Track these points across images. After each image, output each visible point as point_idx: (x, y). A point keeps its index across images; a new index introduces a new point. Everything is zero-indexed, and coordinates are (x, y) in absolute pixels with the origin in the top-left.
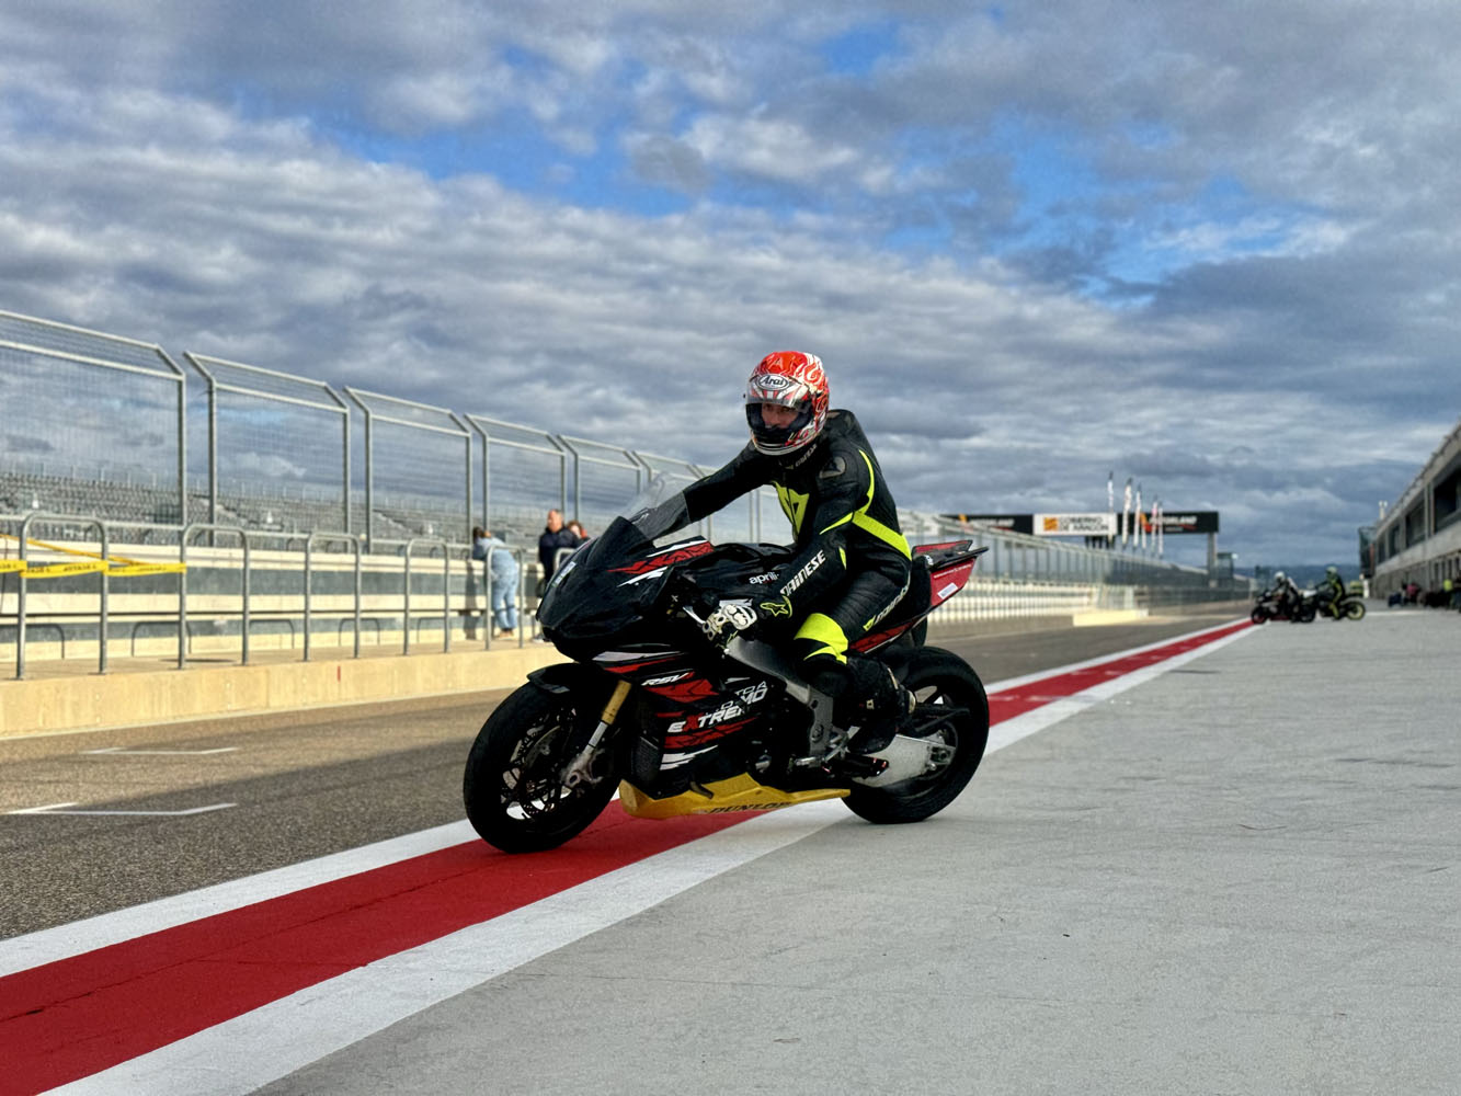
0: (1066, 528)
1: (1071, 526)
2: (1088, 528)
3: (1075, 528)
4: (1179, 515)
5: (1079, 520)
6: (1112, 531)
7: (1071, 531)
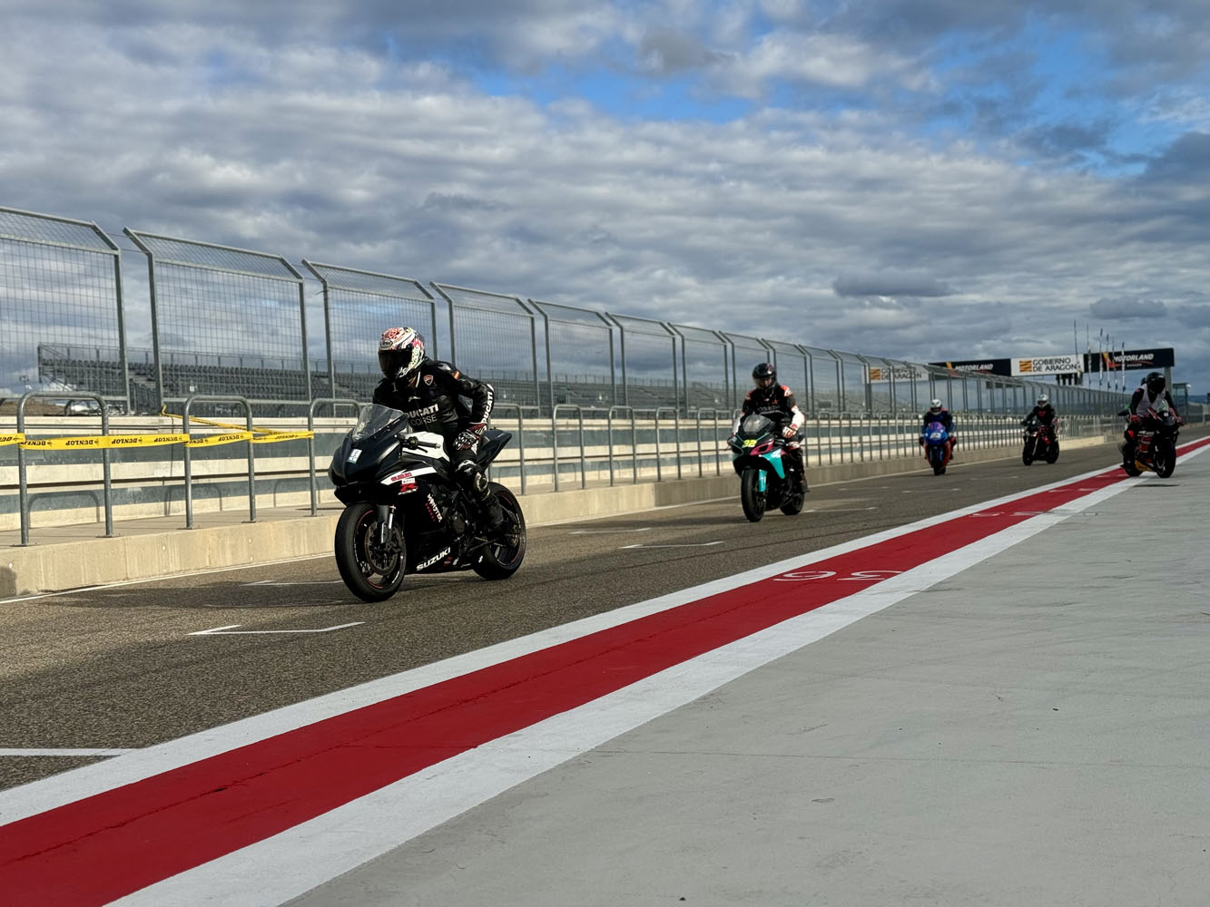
0: (1039, 369)
1: (1044, 367)
2: (1060, 369)
3: (1048, 368)
4: (1139, 353)
5: (1051, 361)
6: (1079, 369)
7: (1044, 371)
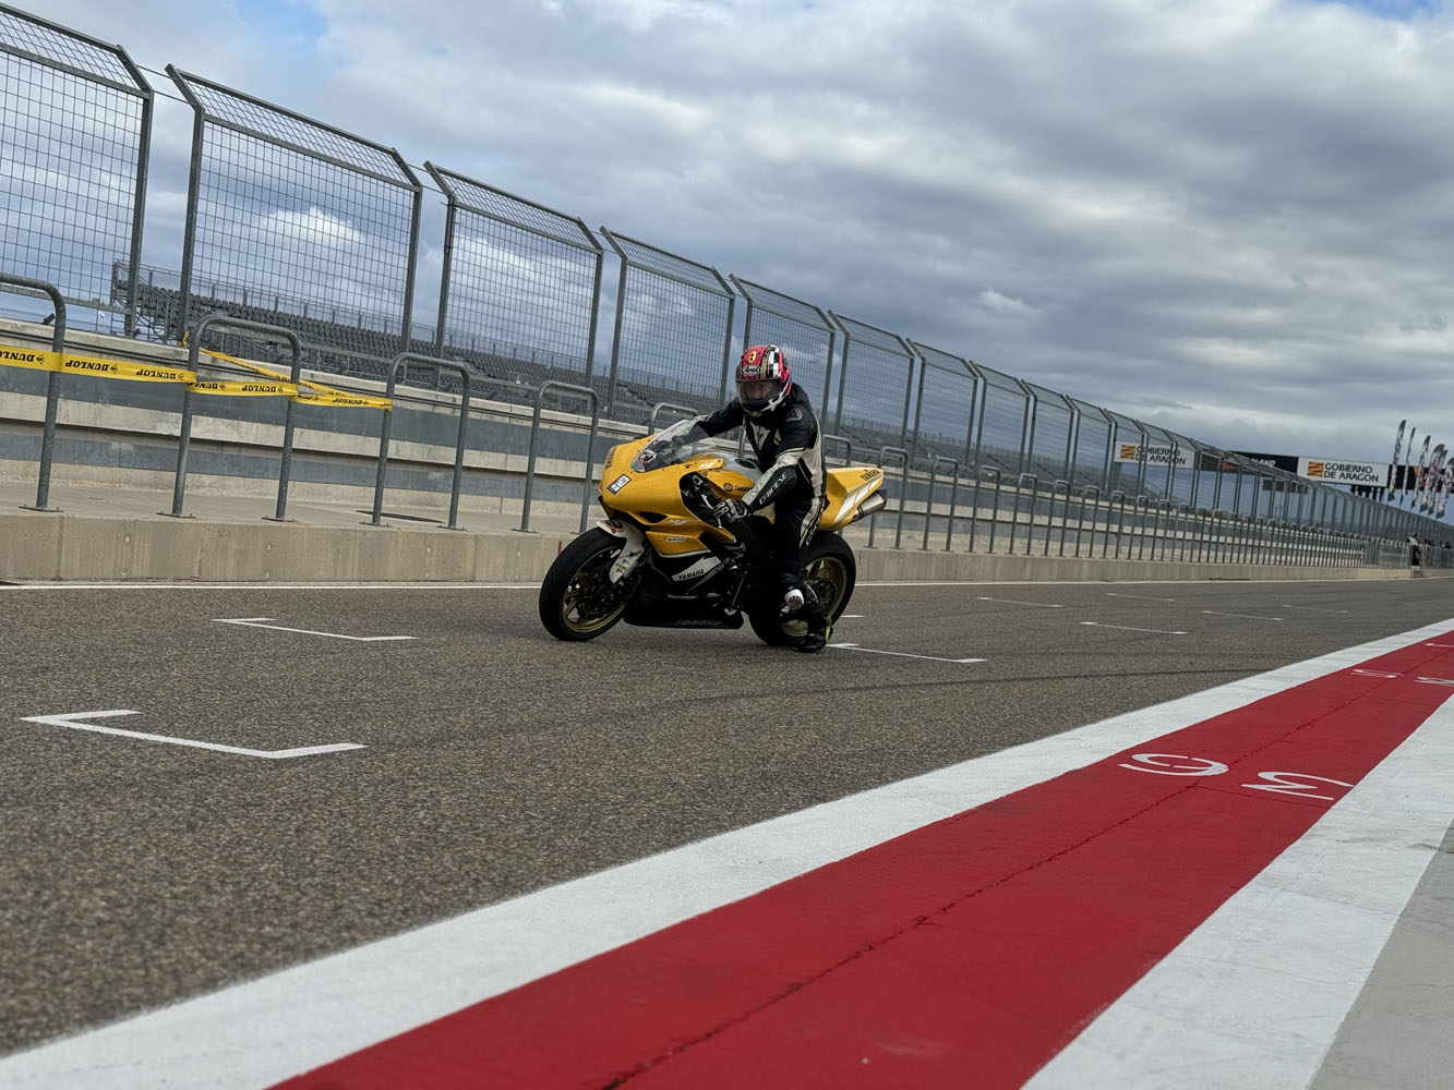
0: (1332, 475)
1: (1338, 473)
2: (1357, 478)
3: (1342, 475)
5: (1348, 467)
6: (1382, 482)
7: (1337, 479)
